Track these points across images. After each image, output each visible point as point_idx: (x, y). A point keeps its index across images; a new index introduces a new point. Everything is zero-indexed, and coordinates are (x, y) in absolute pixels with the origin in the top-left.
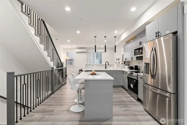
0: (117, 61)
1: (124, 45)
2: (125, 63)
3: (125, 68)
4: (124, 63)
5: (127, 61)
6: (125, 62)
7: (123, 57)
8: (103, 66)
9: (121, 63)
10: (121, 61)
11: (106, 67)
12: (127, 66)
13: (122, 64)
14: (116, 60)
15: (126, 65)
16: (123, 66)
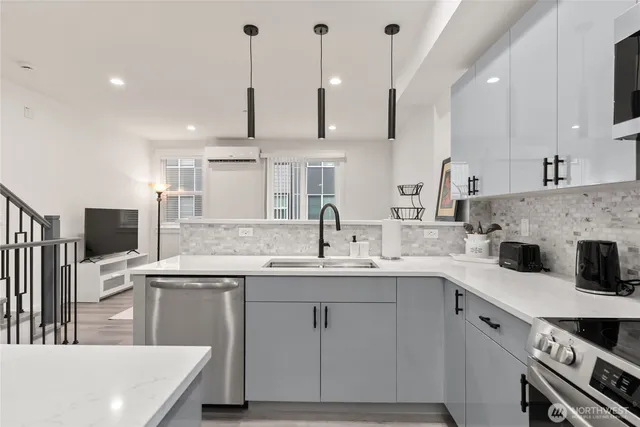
0: (404, 202)
1: (456, 88)
2: (459, 215)
3: (462, 250)
4: (451, 212)
5: (475, 203)
6: (460, 205)
7: (446, 175)
8: (303, 233)
9: (428, 218)
10: (429, 198)
11: (322, 245)
12: (476, 241)
13: (438, 218)
14: (397, 192)
15: (469, 229)
16: (451, 239)
